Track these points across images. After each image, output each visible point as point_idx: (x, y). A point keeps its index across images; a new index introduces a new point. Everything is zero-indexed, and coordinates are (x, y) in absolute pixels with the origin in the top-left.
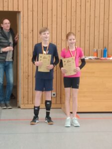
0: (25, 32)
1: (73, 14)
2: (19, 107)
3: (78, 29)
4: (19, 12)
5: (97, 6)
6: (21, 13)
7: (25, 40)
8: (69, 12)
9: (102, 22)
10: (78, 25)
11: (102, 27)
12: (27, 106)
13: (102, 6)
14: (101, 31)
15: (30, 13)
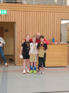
0: (18, 31)
1: (39, 23)
2: (16, 65)
3: (41, 30)
4: (15, 22)
5: (50, 20)
6: (16, 23)
7: (18, 35)
8: (37, 22)
9: (52, 27)
10: (41, 28)
11: (51, 29)
12: (19, 65)
13: (52, 19)
14: (52, 31)
15: (20, 23)
